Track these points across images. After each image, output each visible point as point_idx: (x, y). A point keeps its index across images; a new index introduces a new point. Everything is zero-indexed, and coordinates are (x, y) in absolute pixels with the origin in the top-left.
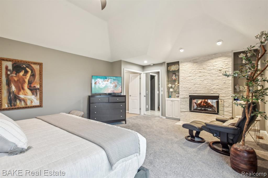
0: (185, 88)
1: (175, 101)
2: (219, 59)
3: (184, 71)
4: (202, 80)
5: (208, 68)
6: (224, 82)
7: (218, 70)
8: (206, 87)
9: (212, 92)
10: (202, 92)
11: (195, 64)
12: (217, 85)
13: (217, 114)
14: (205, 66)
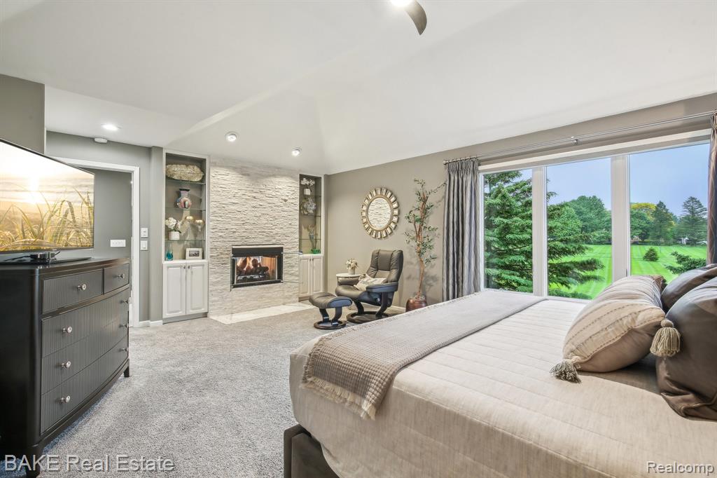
0: (222, 232)
1: (192, 266)
4: (258, 215)
5: (268, 192)
6: (289, 223)
7: (282, 199)
9: (274, 241)
10: (258, 241)
11: (244, 177)
12: (281, 228)
14: (262, 187)
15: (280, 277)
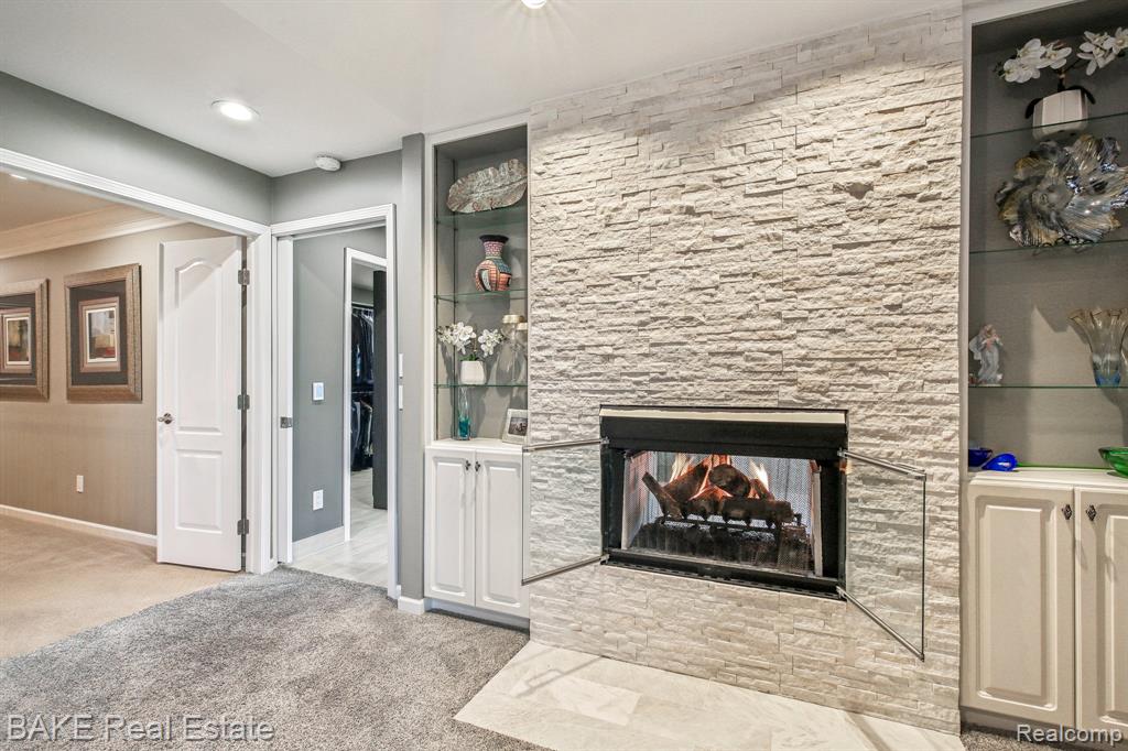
0: (566, 359)
1: (489, 464)
2: (851, 87)
3: (559, 211)
4: (706, 283)
5: (760, 171)
6: (888, 301)
7: (837, 189)
8: (741, 346)
9: (788, 394)
10: (705, 390)
11: (647, 144)
12: (833, 331)
13: (828, 590)
14: (727, 158)
15: (834, 567)
